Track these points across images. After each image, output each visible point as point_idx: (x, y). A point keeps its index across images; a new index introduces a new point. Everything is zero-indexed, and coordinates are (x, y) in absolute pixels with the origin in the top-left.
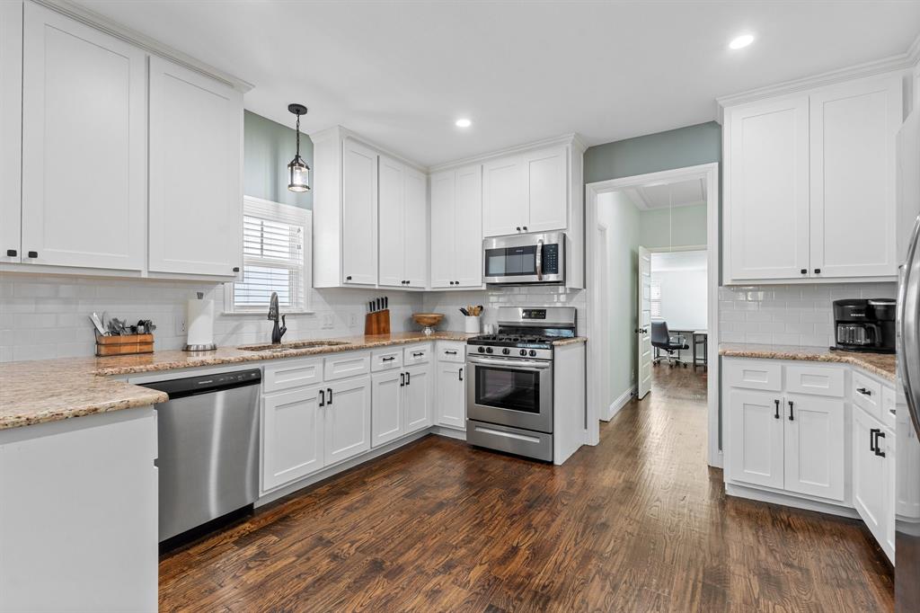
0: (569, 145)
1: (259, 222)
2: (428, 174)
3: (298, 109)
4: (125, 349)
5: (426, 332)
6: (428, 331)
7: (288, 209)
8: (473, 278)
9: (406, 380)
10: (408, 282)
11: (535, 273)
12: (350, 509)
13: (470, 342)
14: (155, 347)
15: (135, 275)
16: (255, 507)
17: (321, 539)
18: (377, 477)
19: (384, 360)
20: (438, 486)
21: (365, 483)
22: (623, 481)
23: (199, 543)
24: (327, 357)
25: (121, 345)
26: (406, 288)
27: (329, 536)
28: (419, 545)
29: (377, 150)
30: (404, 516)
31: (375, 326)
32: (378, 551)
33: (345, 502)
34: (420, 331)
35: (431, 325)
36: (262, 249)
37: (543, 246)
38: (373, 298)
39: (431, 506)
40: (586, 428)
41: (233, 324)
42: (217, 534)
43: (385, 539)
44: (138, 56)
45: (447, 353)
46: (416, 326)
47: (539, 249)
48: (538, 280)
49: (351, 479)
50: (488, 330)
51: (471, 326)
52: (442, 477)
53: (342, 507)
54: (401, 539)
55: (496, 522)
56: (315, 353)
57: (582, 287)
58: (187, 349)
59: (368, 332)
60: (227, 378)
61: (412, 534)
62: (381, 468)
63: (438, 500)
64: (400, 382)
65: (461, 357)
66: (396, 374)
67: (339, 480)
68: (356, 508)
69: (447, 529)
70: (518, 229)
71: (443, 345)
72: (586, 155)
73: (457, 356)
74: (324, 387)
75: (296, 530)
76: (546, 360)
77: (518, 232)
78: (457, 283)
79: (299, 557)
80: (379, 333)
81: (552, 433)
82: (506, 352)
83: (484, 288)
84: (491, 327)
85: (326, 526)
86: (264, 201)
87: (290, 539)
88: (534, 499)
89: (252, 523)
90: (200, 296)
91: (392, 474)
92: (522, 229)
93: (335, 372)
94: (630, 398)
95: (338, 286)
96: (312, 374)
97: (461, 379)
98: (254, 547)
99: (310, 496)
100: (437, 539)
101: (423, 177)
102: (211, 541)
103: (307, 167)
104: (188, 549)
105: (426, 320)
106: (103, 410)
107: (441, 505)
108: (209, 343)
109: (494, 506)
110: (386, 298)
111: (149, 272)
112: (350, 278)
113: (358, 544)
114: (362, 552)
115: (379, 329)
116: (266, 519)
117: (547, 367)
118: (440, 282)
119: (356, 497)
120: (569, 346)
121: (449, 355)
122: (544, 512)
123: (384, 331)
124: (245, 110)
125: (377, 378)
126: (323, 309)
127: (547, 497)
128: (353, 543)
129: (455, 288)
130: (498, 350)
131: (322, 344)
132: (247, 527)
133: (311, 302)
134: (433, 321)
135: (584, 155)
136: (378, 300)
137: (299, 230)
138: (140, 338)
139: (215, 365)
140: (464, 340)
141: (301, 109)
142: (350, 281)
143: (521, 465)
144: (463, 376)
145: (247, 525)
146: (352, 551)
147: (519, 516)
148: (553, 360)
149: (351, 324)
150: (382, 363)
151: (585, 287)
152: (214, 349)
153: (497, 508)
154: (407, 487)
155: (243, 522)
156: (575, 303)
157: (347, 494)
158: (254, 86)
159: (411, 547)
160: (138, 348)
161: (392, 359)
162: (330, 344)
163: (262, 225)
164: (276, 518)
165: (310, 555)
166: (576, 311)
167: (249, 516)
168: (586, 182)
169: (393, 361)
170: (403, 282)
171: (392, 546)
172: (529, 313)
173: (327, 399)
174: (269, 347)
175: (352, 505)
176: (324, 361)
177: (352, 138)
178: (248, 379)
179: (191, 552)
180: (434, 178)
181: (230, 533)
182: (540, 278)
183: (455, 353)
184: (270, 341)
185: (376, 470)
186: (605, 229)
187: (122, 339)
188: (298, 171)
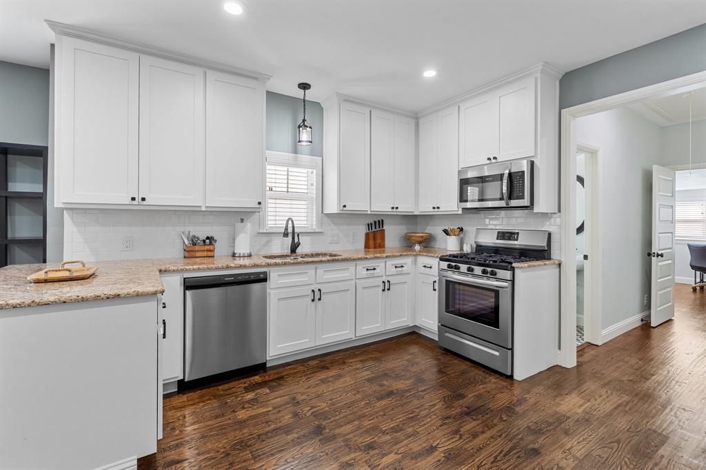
0: (539, 75)
1: (285, 169)
2: (417, 118)
3: (304, 86)
4: (198, 254)
5: (416, 248)
6: (417, 247)
7: (305, 158)
8: (451, 204)
9: (387, 286)
10: (397, 208)
11: (501, 199)
12: (323, 381)
13: (442, 259)
14: (216, 253)
15: (198, 209)
16: (267, 366)
17: (294, 399)
18: (355, 360)
19: (367, 270)
20: (398, 377)
21: (344, 363)
22: (583, 411)
23: (226, 383)
24: (319, 266)
25: (196, 251)
26: (395, 212)
27: (300, 398)
28: (356, 423)
29: (369, 106)
30: (358, 396)
31: (371, 242)
32: (325, 419)
33: (323, 375)
34: (411, 247)
35: (420, 243)
36: (288, 187)
37: (510, 174)
38: (371, 221)
39: (383, 392)
40: (560, 349)
41: (264, 239)
42: (239, 379)
43: (335, 411)
44: (199, 72)
45: (425, 266)
46: (408, 243)
47: (506, 176)
48: (505, 206)
49: (336, 358)
50: (467, 249)
51: (451, 245)
52: (404, 370)
53: (320, 378)
54: (346, 414)
55: (429, 420)
56: (308, 263)
57: (556, 211)
58: (234, 255)
59: (367, 246)
60: (243, 277)
61: (356, 412)
62: (363, 353)
63: (390, 389)
64: (382, 288)
65: (435, 271)
66: (379, 282)
67: (328, 357)
68: (329, 382)
69: (384, 415)
70: (489, 159)
71: (423, 260)
72: (562, 82)
73: (432, 270)
74: (316, 288)
75: (284, 387)
76: (506, 280)
77: (488, 162)
78: (438, 208)
79: (274, 408)
80: (375, 248)
81: (512, 349)
82: (470, 270)
83: (460, 212)
84: (469, 245)
85: (302, 390)
86: (287, 154)
87: (277, 393)
88: (474, 408)
89: (260, 377)
90: (242, 220)
91: (367, 360)
92: (492, 159)
93: (325, 277)
94: (639, 324)
95: (336, 212)
96: (306, 277)
97: (435, 290)
98: (254, 394)
99: (304, 365)
100: (372, 421)
101: (413, 122)
102: (233, 383)
103: (310, 128)
104: (219, 385)
105: (414, 238)
106: (123, 295)
107: (391, 394)
108: (247, 252)
109: (434, 405)
110: (382, 221)
111: (207, 207)
112: (345, 206)
113: (315, 409)
114: (314, 416)
115: (375, 244)
116: (269, 376)
117: (506, 288)
118: (425, 208)
119: (332, 373)
120: (530, 269)
121: (427, 269)
122: (478, 422)
123: (380, 246)
124: (267, 91)
125: (361, 283)
126: (331, 229)
127: (489, 409)
128: (312, 407)
129: (436, 212)
130: (464, 268)
131: (325, 255)
132: (257, 378)
133: (320, 223)
134: (421, 239)
135: (561, 81)
136: (375, 222)
137: (312, 172)
138: (206, 247)
139: (235, 268)
140: (437, 257)
141: (307, 86)
142: (345, 209)
143: (481, 373)
144: (436, 287)
145: (257, 377)
146: (309, 414)
147: (451, 420)
148: (513, 281)
149: (352, 240)
150: (365, 272)
151: (559, 211)
152: (250, 256)
153: (436, 407)
154: (372, 373)
155: (256, 375)
156: (548, 226)
157: (328, 368)
158: (272, 76)
159: (350, 422)
160: (205, 254)
161: (374, 269)
162: (331, 256)
163: (288, 171)
164: (276, 376)
165: (281, 409)
166: (550, 234)
167: (261, 371)
168: (561, 108)
169: (375, 271)
170: (393, 208)
171: (338, 417)
172: (502, 235)
173: (317, 296)
174: (287, 256)
175: (326, 379)
176: (316, 269)
177: (349, 100)
178: (257, 278)
179: (220, 388)
180: (421, 121)
181: (245, 380)
182: (507, 204)
183: (431, 267)
184: (288, 251)
185: (358, 355)
186: (597, 151)
187: (197, 248)
188: (304, 131)
